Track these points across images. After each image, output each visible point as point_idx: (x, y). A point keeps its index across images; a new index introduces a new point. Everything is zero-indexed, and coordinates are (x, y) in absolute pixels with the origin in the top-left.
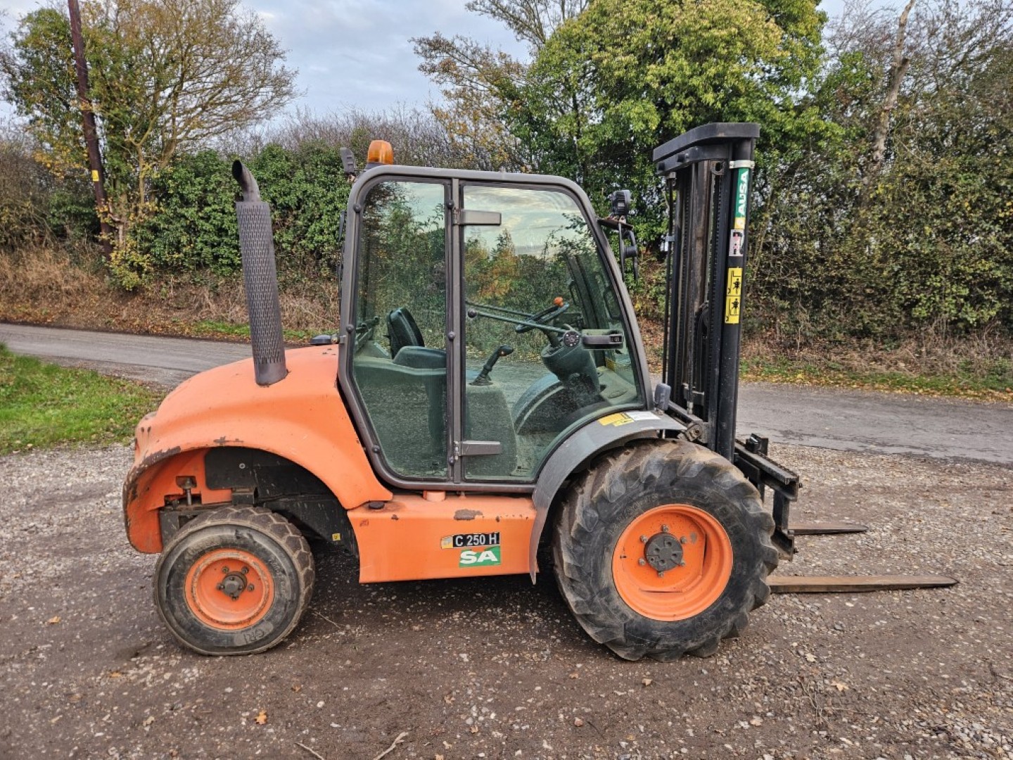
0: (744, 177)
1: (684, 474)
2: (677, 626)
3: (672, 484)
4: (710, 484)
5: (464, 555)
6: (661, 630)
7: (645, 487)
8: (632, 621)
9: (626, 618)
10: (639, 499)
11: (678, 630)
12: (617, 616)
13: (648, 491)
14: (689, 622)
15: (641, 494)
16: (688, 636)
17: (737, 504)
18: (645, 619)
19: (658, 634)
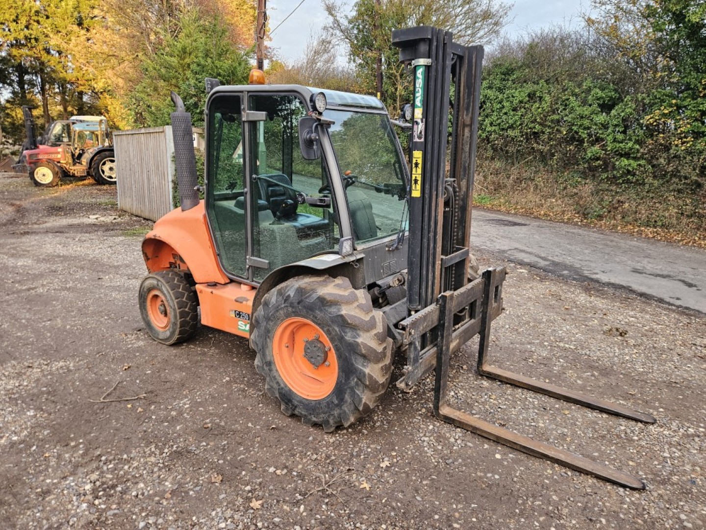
0: (420, 73)
1: (306, 298)
2: (307, 402)
3: (299, 303)
4: (321, 311)
5: (240, 323)
6: (298, 401)
7: (285, 301)
8: (282, 388)
9: (279, 385)
10: (282, 309)
11: (307, 405)
12: (275, 382)
13: (286, 305)
14: (314, 403)
15: (283, 306)
16: (312, 412)
17: (337, 329)
18: (290, 390)
19: (296, 403)
